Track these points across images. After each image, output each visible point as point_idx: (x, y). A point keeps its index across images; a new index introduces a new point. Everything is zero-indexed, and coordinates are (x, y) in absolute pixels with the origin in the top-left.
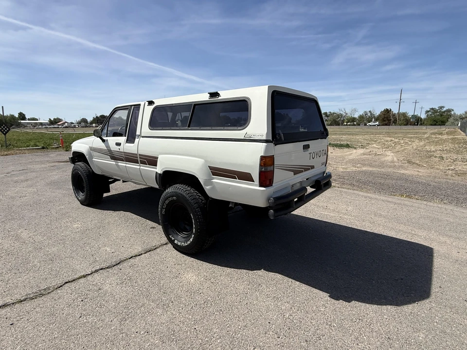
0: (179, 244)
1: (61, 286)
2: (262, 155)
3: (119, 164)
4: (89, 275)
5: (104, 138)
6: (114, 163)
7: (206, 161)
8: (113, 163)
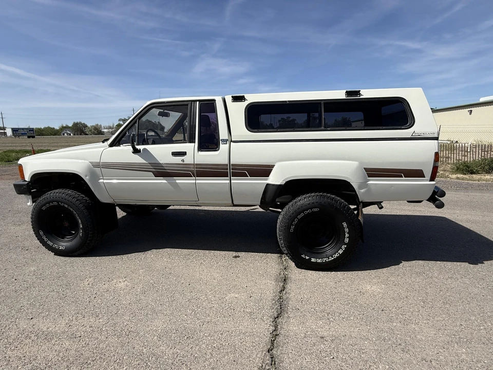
0: (319, 261)
1: (272, 358)
2: (437, 151)
3: (177, 181)
4: (275, 330)
5: (138, 147)
6: (165, 181)
7: (361, 163)
8: (162, 181)
